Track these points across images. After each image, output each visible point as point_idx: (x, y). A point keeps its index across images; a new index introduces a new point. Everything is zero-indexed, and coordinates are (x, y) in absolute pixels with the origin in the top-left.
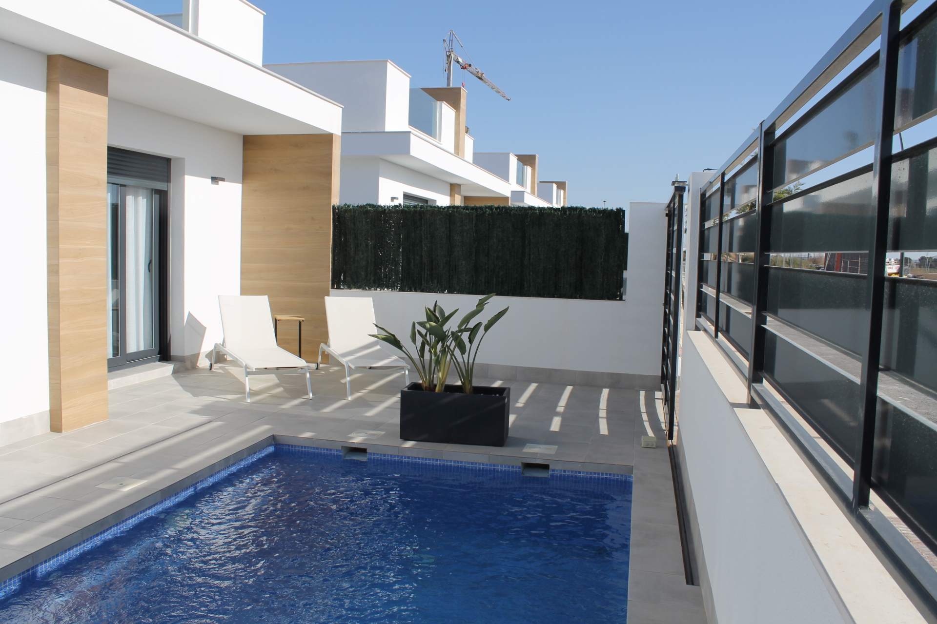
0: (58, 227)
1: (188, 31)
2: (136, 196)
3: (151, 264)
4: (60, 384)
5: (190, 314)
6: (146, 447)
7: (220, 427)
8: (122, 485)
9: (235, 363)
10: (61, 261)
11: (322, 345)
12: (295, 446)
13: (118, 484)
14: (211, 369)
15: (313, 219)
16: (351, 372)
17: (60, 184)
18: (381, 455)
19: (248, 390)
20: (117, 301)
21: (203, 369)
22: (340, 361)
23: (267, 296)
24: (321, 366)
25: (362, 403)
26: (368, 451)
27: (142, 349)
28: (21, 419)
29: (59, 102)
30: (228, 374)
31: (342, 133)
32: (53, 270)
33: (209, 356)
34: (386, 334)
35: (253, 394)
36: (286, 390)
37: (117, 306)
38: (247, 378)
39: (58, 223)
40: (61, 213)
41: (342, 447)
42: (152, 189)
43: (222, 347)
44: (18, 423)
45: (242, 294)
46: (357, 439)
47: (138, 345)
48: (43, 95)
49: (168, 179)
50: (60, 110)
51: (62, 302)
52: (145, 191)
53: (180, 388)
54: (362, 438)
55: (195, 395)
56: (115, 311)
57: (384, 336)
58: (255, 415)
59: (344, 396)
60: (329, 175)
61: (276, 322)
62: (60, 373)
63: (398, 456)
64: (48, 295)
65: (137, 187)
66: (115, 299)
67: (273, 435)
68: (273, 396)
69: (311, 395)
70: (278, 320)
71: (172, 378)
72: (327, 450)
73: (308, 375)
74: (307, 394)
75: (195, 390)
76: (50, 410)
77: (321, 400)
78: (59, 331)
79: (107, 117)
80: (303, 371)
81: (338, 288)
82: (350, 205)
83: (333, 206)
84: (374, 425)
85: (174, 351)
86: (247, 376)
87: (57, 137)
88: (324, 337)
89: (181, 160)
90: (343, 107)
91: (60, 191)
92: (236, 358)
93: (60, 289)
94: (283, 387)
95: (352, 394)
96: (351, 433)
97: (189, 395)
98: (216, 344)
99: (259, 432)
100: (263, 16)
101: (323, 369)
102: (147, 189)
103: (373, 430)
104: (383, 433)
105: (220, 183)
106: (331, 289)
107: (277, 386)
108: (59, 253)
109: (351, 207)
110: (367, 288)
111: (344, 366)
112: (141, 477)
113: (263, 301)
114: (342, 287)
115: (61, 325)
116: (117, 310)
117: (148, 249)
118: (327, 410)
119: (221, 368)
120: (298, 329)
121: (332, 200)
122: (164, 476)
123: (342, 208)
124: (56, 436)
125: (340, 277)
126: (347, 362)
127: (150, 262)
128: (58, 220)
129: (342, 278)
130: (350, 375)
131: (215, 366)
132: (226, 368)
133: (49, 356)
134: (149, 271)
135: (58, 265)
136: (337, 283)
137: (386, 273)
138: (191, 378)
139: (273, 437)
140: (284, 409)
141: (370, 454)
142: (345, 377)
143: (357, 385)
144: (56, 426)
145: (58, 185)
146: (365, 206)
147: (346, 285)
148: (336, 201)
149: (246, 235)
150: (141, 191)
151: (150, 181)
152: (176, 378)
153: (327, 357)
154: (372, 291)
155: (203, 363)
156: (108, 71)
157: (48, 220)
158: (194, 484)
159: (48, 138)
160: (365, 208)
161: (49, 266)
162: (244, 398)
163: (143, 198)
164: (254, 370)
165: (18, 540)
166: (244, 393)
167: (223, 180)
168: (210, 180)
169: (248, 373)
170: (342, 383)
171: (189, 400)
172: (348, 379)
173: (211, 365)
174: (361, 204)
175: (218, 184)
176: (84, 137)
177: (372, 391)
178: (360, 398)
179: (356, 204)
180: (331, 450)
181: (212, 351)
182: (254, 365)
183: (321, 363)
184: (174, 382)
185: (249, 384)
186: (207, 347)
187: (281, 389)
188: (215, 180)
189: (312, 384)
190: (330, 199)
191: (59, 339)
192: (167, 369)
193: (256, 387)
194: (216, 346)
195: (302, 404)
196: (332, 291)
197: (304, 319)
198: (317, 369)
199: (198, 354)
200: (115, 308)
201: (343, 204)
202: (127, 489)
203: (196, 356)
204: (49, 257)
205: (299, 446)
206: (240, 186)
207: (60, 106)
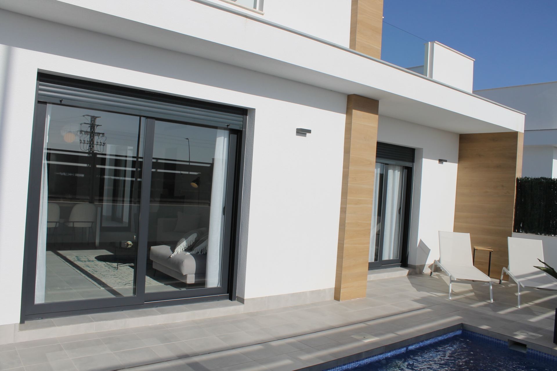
0: (348, 187)
1: (427, 76)
2: (394, 170)
3: (400, 210)
4: (341, 274)
5: (421, 240)
6: (383, 318)
7: (429, 312)
8: (365, 338)
9: (445, 273)
10: (348, 206)
11: (504, 268)
12: (476, 333)
13: (363, 337)
14: (431, 275)
15: (503, 186)
16: (522, 289)
17: (350, 164)
18: (537, 351)
19: (450, 291)
20: (379, 230)
21: (426, 275)
22: (515, 280)
23: (469, 234)
24: (503, 281)
25: (529, 312)
26: (527, 347)
27: (391, 258)
28: (320, 290)
29: (352, 119)
30: (441, 280)
31: (525, 131)
32: (343, 211)
33: (430, 267)
34: (547, 267)
35: (454, 294)
36: (477, 295)
37: (379, 232)
38: (451, 284)
39: (348, 185)
40: (349, 179)
41: (508, 340)
42: (404, 166)
43: (438, 262)
44: (318, 292)
45: (454, 231)
46: (520, 336)
47: (389, 256)
48: (344, 116)
49: (413, 161)
50: (352, 124)
51: (346, 228)
52: (399, 168)
53: (410, 284)
54: (524, 336)
55: (419, 290)
56: (378, 235)
57: (545, 269)
58: (452, 308)
59: (515, 304)
60: (514, 158)
61: (474, 251)
62: (342, 268)
63: (551, 355)
64: (340, 224)
65: (396, 165)
66: (378, 230)
67: (462, 323)
68: (467, 298)
69: (492, 301)
70: (476, 249)
71: (407, 278)
72: (498, 340)
73: (491, 287)
74: (490, 299)
75: (419, 287)
76: (335, 288)
77: (500, 304)
78: (343, 244)
79: (377, 126)
80: (488, 284)
81: (518, 232)
82: (529, 178)
83: (517, 179)
84: (535, 329)
85: (410, 261)
86: (451, 283)
87: (350, 138)
88: (506, 263)
89: (421, 150)
90: (526, 114)
91: (350, 167)
92: (446, 271)
93: (346, 221)
94: (475, 293)
95: (521, 304)
96: (516, 331)
97: (415, 289)
98: (435, 260)
99: (454, 319)
100: (473, 61)
101: (504, 284)
102: (401, 166)
103: (534, 332)
104: (541, 336)
105: (444, 163)
106: (513, 232)
107: (471, 291)
108: (347, 201)
109: (530, 179)
110: (539, 233)
111: (517, 284)
112: (376, 335)
113: (466, 237)
114: (521, 231)
115: (345, 241)
116: (379, 234)
117: (399, 201)
118: (502, 312)
119: (437, 275)
120: (489, 256)
121: (516, 174)
122: (389, 337)
123: (523, 179)
124: (336, 302)
125: (520, 225)
126: (519, 282)
127: (400, 209)
128: (348, 183)
129: (521, 225)
130: (521, 291)
131: (434, 273)
132: (441, 275)
133: (337, 258)
134: (399, 213)
135: (346, 208)
136: (518, 228)
137: (554, 224)
138: (418, 279)
139: (462, 325)
140: (472, 307)
141: (529, 349)
142: (517, 292)
143: (525, 299)
144: (337, 298)
145: (349, 164)
146: (539, 178)
147: (524, 230)
148: (519, 175)
149: (459, 194)
150: (397, 167)
151: (403, 162)
152: (409, 278)
153: (507, 277)
154: (543, 236)
155: (427, 271)
156: (379, 101)
157: (342, 183)
158: (407, 346)
159: (345, 139)
160: (540, 180)
161: (341, 208)
162: (448, 297)
163: (398, 172)
164: (455, 280)
165: (305, 357)
166: (448, 293)
167: (446, 161)
168: (438, 161)
169: (452, 281)
170: (516, 296)
171: (415, 293)
172: (519, 293)
173: (431, 272)
174: (537, 177)
175: (443, 164)
176: (364, 138)
177: (537, 304)
178: (527, 308)
179: (533, 177)
180: (500, 340)
181: (433, 264)
182: (456, 277)
183: (503, 280)
184: (408, 280)
185: (451, 287)
186: (430, 261)
187: (473, 294)
188: (441, 161)
189: (493, 293)
190: (515, 174)
191: (343, 249)
192: (405, 272)
193: (457, 290)
194: (435, 261)
195: (485, 306)
196: (514, 234)
197: (493, 250)
198: (500, 283)
199: (424, 265)
200: (378, 233)
201: (524, 177)
202: (367, 341)
203: (423, 266)
204: (342, 203)
205: (478, 334)
206: (457, 165)
207: (352, 122)
